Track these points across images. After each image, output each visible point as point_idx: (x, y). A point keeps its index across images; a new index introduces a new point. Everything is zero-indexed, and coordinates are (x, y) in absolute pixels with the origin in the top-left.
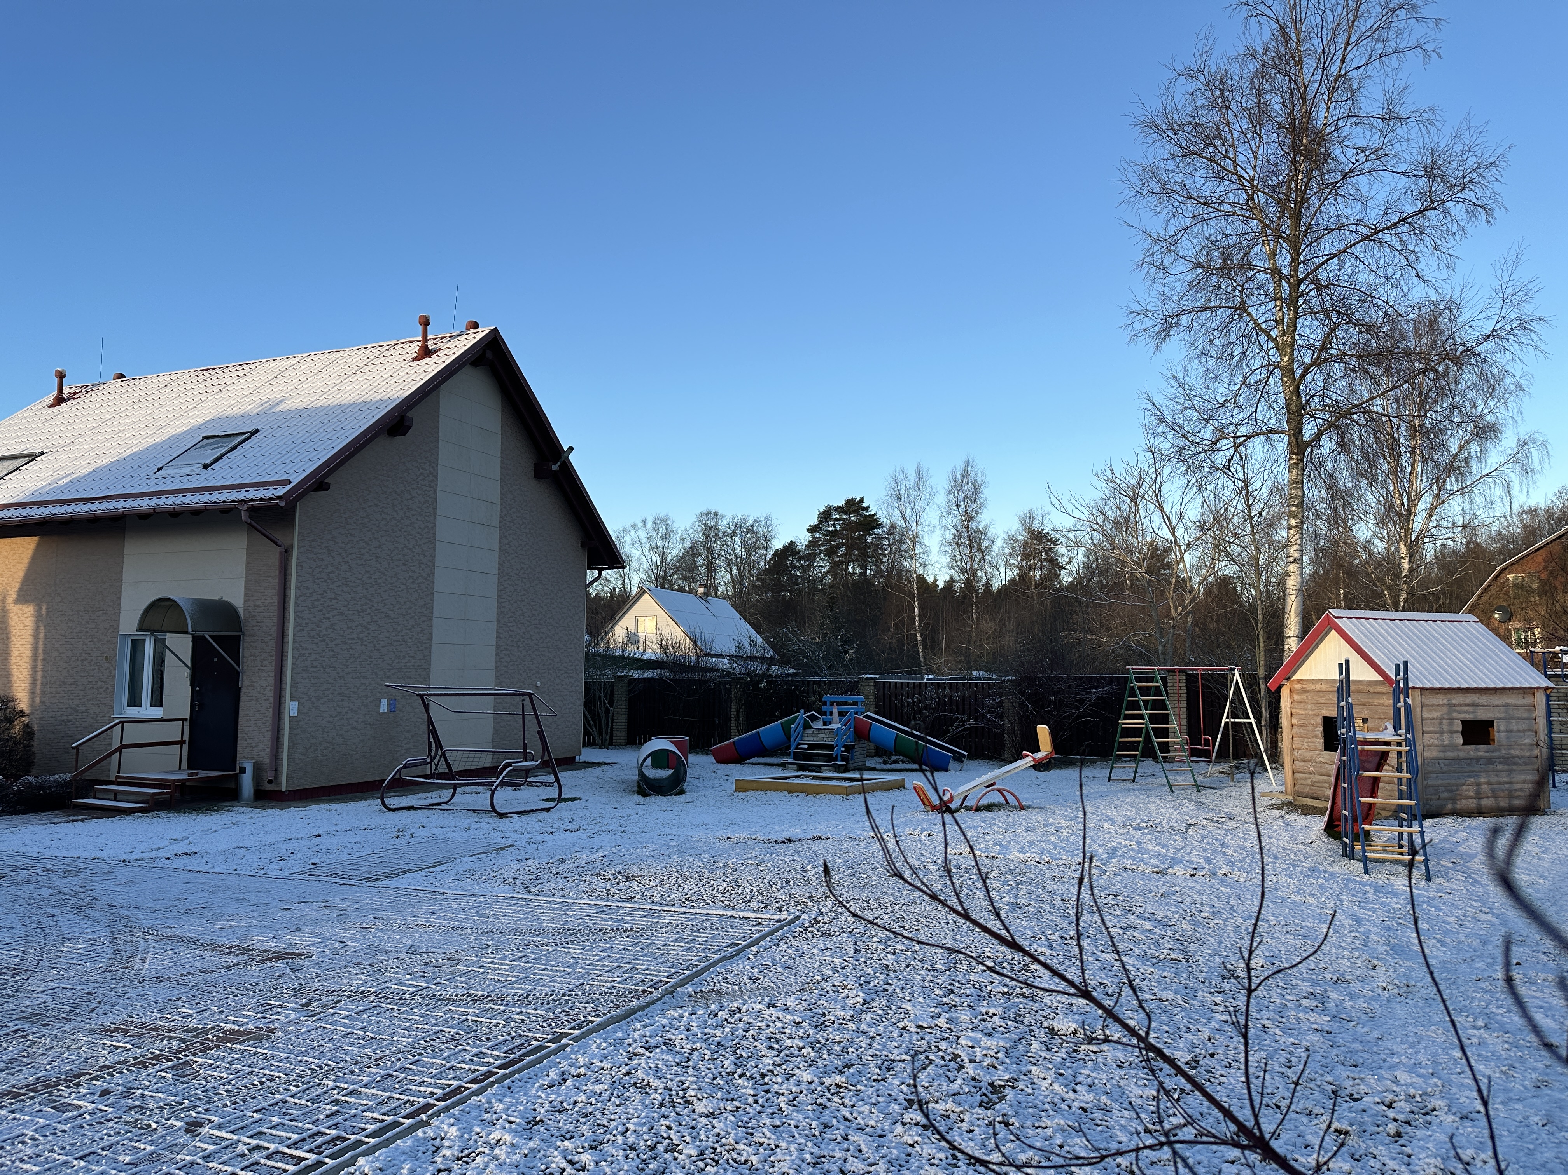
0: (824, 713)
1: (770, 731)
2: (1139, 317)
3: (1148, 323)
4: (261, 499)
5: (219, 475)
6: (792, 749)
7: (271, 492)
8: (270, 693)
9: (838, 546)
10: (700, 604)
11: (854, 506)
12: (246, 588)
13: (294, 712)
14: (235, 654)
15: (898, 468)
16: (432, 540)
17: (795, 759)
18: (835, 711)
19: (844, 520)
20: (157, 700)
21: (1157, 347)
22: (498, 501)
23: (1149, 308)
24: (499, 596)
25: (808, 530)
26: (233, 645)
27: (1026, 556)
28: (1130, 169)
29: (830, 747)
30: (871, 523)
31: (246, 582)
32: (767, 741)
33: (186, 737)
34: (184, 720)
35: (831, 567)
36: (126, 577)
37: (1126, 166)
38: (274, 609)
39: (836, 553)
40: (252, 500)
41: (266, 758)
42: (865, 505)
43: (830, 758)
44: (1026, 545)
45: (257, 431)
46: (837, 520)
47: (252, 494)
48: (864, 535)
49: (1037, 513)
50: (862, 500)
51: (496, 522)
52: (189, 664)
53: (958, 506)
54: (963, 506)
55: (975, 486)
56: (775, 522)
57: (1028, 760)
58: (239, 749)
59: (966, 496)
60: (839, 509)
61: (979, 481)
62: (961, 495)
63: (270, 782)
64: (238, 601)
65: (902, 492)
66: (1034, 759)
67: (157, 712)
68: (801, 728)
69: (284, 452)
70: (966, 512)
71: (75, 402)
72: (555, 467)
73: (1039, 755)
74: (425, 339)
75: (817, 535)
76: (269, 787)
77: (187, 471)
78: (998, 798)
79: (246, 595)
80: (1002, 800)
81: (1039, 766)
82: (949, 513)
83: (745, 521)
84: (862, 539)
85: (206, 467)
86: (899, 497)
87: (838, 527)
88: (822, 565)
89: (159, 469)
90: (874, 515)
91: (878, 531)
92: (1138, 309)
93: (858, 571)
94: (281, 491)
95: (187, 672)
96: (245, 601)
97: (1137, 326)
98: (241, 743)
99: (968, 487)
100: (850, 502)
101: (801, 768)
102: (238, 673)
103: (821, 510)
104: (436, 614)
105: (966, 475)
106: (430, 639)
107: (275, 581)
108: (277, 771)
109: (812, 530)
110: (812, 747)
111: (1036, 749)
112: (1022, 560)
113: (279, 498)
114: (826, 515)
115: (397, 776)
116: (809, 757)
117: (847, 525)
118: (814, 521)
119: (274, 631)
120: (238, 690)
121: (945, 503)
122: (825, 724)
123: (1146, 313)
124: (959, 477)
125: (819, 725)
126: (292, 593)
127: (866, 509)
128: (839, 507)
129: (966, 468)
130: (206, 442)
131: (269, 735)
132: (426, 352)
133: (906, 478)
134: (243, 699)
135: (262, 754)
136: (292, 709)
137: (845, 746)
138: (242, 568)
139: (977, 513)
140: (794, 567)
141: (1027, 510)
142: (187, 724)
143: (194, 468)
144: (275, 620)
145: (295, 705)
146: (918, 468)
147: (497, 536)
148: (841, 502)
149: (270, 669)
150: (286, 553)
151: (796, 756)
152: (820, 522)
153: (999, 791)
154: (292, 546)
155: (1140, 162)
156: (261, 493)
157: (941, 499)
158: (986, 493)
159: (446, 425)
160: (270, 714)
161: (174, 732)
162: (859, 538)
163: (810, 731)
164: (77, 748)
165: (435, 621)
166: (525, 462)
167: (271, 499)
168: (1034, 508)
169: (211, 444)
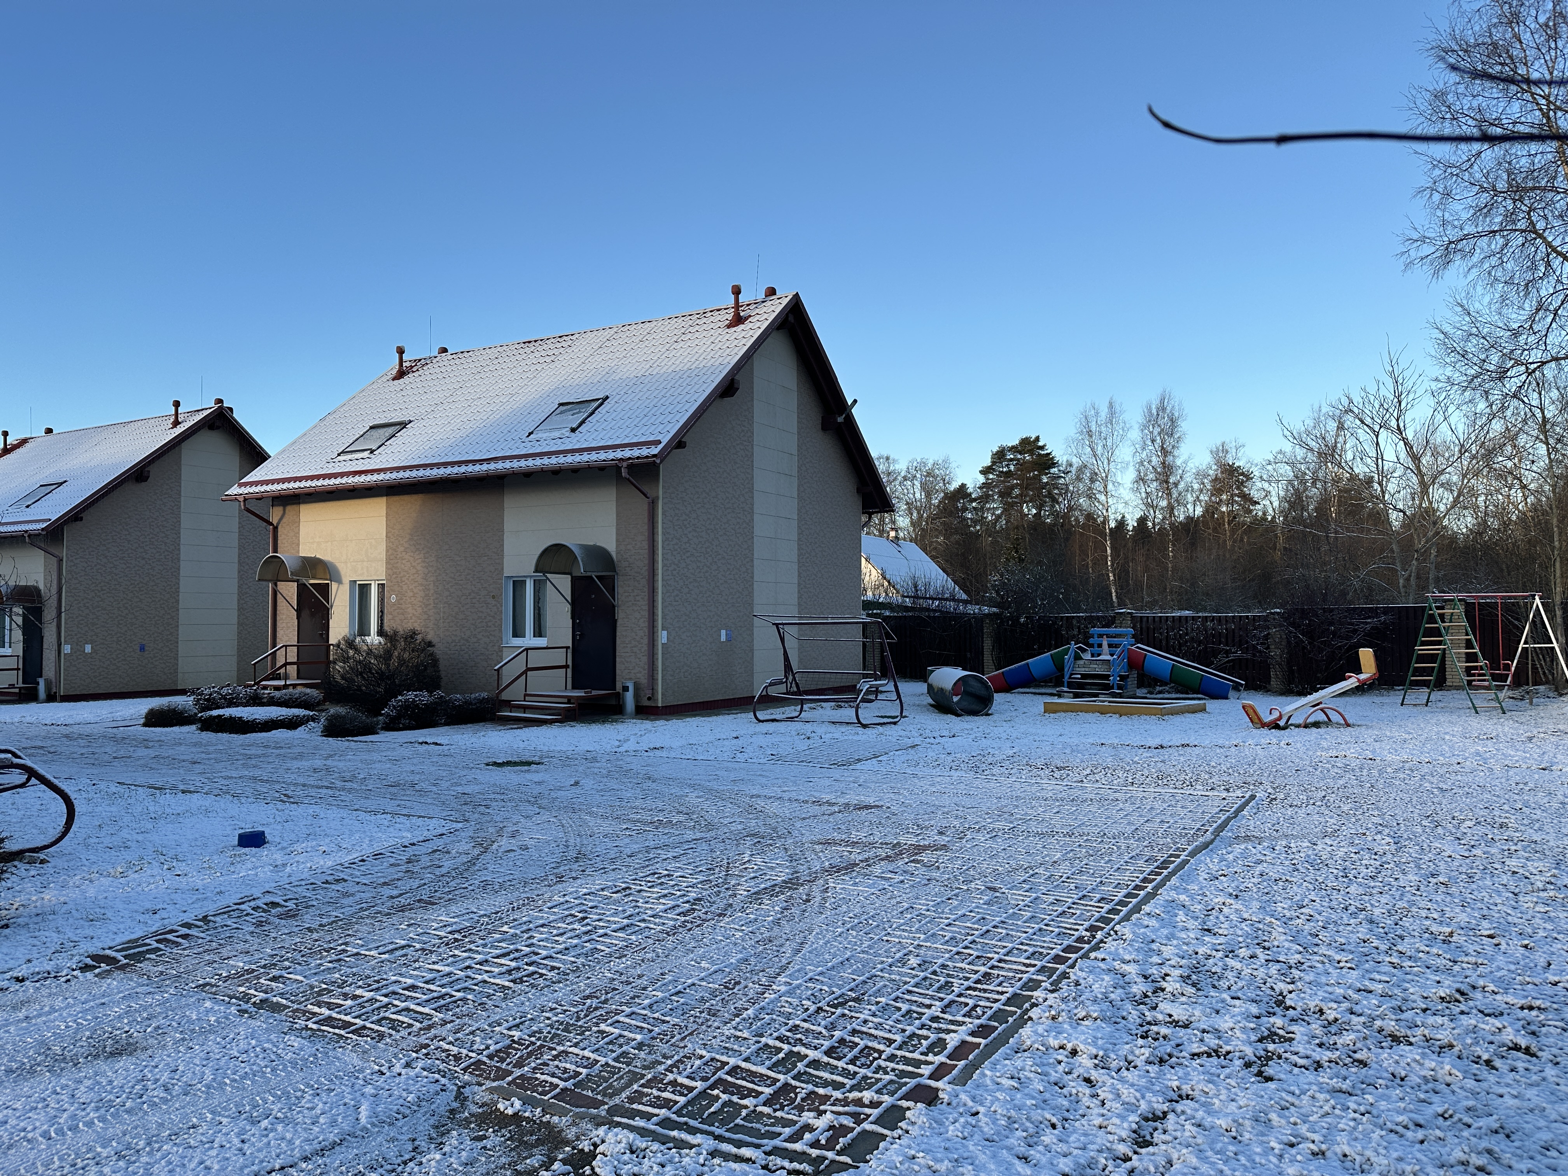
0: (1092, 646)
1: (1040, 662)
2: (1415, 245)
3: (1427, 249)
4: (638, 458)
5: (587, 437)
6: (1066, 679)
7: (645, 452)
8: (644, 623)
9: (1013, 487)
10: (892, 548)
11: (1029, 445)
12: (617, 534)
13: (664, 640)
14: (612, 590)
15: (1089, 405)
16: (751, 490)
17: (1068, 687)
18: (1105, 644)
19: (1018, 460)
20: (539, 632)
21: (1436, 273)
22: (795, 453)
23: (1426, 234)
24: (799, 539)
25: (981, 472)
26: (610, 583)
27: (1217, 492)
28: (1419, 95)
29: (1106, 677)
30: (1047, 462)
31: (617, 530)
32: (1035, 672)
33: (570, 663)
34: (567, 648)
35: (1005, 510)
36: (507, 526)
37: (1414, 92)
38: (645, 552)
39: (1009, 494)
40: (630, 458)
41: (644, 681)
42: (1040, 444)
43: (1107, 687)
44: (1216, 480)
45: (607, 397)
46: (1011, 460)
47: (627, 453)
48: (1039, 475)
49: (1231, 446)
50: (1037, 439)
51: (795, 472)
52: (569, 599)
53: (1153, 441)
54: (1159, 441)
55: (1172, 420)
56: (953, 465)
57: (1351, 682)
58: (618, 672)
59: (1162, 430)
60: (1013, 449)
61: (1176, 414)
62: (1157, 430)
63: (649, 699)
64: (611, 547)
65: (1093, 428)
66: (1359, 680)
67: (542, 642)
68: (1072, 659)
69: (642, 415)
70: (1163, 448)
71: (416, 374)
72: (840, 419)
73: (1362, 677)
74: (737, 306)
75: (991, 476)
76: (646, 703)
77: (557, 434)
78: (1322, 717)
79: (617, 540)
80: (1326, 719)
81: (1361, 689)
82: (1144, 449)
83: (925, 465)
84: (1038, 478)
85: (573, 430)
86: (1090, 434)
87: (1012, 468)
88: (996, 506)
89: (530, 434)
90: (1049, 454)
91: (1054, 470)
92: (1415, 236)
93: (1034, 511)
94: (655, 450)
95: (568, 608)
96: (617, 546)
97: (1413, 253)
98: (619, 667)
99: (1165, 421)
100: (1025, 442)
101: (1076, 696)
102: (614, 606)
103: (995, 450)
104: (756, 556)
105: (1162, 408)
106: (752, 578)
107: (645, 528)
108: (653, 690)
109: (985, 471)
110: (1084, 676)
111: (1358, 671)
112: (1212, 495)
113: (654, 456)
114: (1000, 455)
115: (764, 693)
116: (1081, 686)
117: (1020, 464)
118: (988, 462)
119: (645, 571)
120: (615, 622)
121: (1139, 439)
122: (1093, 656)
123: (1423, 239)
124: (1154, 411)
125: (1087, 656)
126: (660, 538)
127: (1042, 448)
128: (1013, 447)
129: (1162, 401)
130: (562, 408)
131: (645, 659)
132: (738, 320)
133: (1097, 414)
134: (619, 629)
135: (639, 675)
136: (663, 637)
137: (1120, 676)
138: (613, 517)
139: (1173, 447)
140: (965, 509)
141: (1219, 443)
142: (570, 651)
143: (564, 431)
144: (646, 562)
145: (665, 633)
146: (1111, 404)
147: (796, 484)
148: (1016, 442)
149: (644, 604)
150: (653, 504)
151: (1070, 685)
152: (994, 463)
153: (1322, 710)
154: (658, 498)
155: (1431, 88)
156: (636, 453)
157: (1135, 434)
158: (1184, 426)
159: (759, 385)
160: (645, 641)
161: (560, 658)
162: (1035, 476)
163: (1081, 662)
164: (498, 670)
165: (755, 561)
166: (815, 417)
167: (647, 457)
168: (1227, 441)
169: (569, 410)
